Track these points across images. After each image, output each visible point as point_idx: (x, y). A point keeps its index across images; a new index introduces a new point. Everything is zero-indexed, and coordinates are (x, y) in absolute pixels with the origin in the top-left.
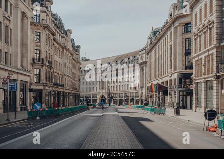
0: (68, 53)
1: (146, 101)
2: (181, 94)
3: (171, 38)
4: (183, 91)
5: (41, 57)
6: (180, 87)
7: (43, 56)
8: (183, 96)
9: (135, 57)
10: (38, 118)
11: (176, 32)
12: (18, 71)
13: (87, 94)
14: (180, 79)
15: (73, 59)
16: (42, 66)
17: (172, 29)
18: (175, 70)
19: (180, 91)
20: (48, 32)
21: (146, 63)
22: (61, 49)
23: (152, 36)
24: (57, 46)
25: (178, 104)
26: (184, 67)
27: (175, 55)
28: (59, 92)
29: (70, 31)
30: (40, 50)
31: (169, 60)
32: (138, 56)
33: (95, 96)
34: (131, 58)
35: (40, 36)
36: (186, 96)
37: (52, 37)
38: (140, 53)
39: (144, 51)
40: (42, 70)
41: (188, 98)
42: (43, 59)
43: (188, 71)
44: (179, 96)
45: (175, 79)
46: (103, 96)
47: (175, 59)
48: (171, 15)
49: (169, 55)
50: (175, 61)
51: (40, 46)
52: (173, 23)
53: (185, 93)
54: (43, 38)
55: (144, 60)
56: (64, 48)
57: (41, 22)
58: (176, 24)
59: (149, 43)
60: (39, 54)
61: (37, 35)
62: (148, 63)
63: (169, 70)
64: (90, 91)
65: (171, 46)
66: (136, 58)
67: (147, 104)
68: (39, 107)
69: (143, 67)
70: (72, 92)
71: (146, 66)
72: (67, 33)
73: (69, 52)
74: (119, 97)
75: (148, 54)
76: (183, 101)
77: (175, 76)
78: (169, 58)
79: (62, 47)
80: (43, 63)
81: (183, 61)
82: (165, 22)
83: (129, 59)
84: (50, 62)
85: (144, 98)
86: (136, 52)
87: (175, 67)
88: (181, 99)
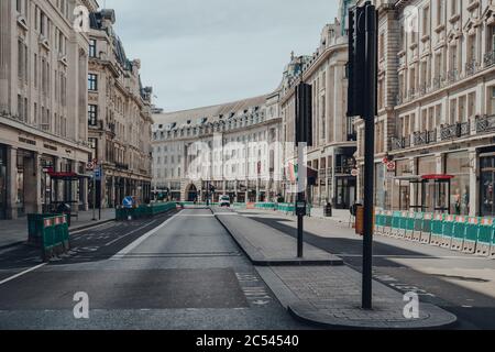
0: (134, 105)
1: (280, 194)
2: (340, 182)
3: (324, 85)
4: (343, 178)
5: (99, 118)
6: (338, 171)
7: (102, 116)
8: (343, 186)
9: (257, 109)
10: (130, 218)
11: (332, 75)
12: (76, 146)
13: (160, 181)
14: (338, 157)
15: (141, 114)
16: (101, 134)
17: (326, 68)
18: (330, 140)
19: (337, 178)
20: (109, 74)
21: (278, 121)
22: (123, 99)
23: (291, 72)
24: (118, 94)
25: (335, 199)
26: (345, 136)
27: (331, 115)
28: (122, 179)
29: (137, 63)
30: (96, 106)
31: (321, 122)
32: (263, 107)
33: (176, 185)
34: (250, 111)
35: (96, 81)
36: (348, 186)
37: (113, 81)
38: (269, 101)
39: (276, 99)
40: (99, 141)
41: (352, 189)
42: (101, 122)
43: (351, 144)
44: (337, 186)
45: (330, 157)
46: (192, 187)
47: (331, 121)
48: (324, 43)
49: (321, 114)
50: (331, 126)
51: (96, 99)
52: (328, 57)
53: (346, 182)
54: (102, 83)
55: (276, 116)
56: (128, 96)
57: (98, 56)
58: (333, 61)
59: (286, 85)
60: (95, 113)
61: (91, 80)
62: (284, 123)
63: (321, 140)
64: (166, 175)
65: (324, 97)
66: (260, 110)
67: (281, 200)
68: (130, 203)
69: (273, 129)
70: (141, 178)
71: (280, 127)
72: (131, 66)
73: (136, 102)
74: (227, 188)
75: (283, 105)
76: (342, 195)
77: (330, 152)
78: (320, 118)
79: (125, 95)
80: (101, 129)
81: (343, 125)
82: (315, 51)
83: (245, 111)
84: (112, 126)
85: (275, 189)
86: (261, 98)
87: (331, 136)
88: (339, 192)
